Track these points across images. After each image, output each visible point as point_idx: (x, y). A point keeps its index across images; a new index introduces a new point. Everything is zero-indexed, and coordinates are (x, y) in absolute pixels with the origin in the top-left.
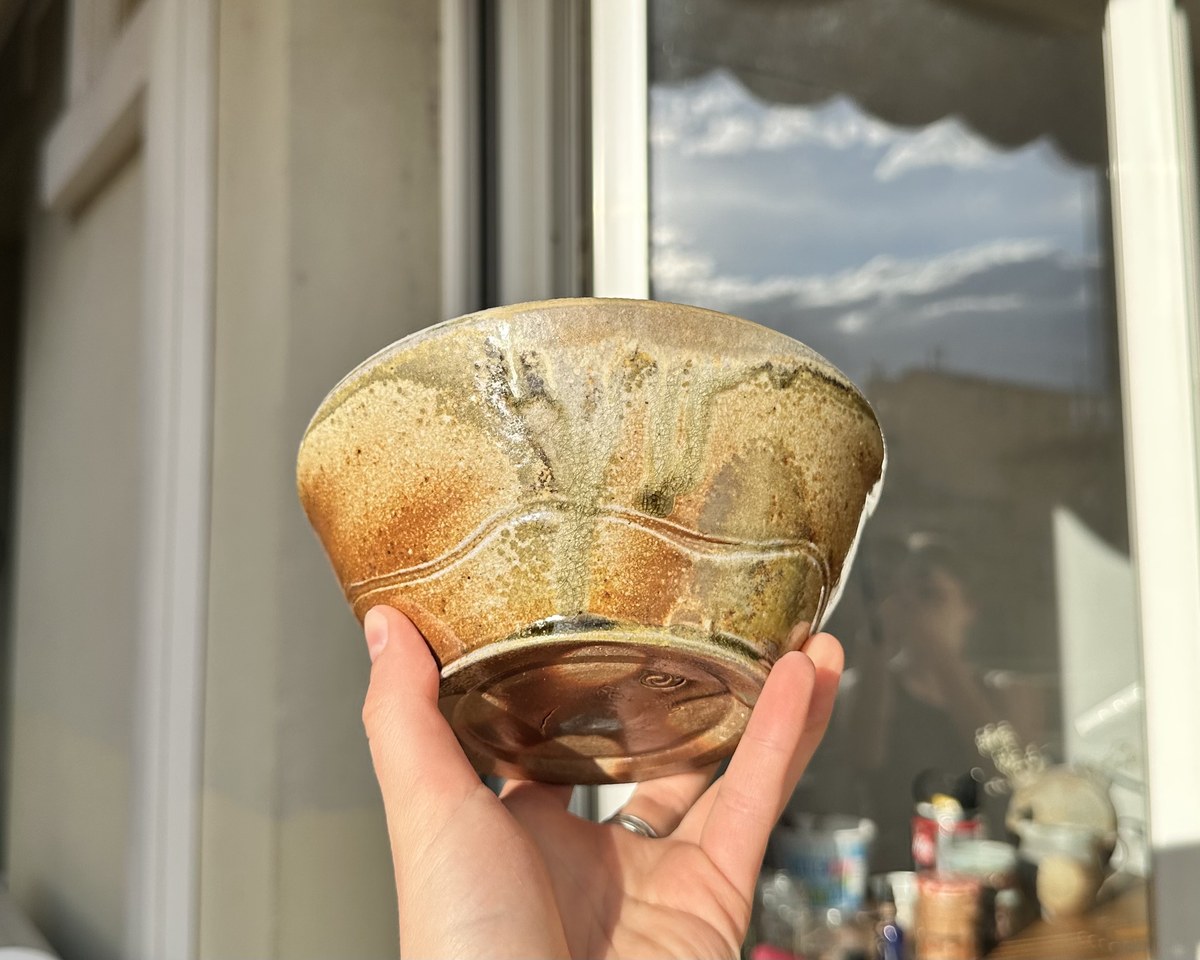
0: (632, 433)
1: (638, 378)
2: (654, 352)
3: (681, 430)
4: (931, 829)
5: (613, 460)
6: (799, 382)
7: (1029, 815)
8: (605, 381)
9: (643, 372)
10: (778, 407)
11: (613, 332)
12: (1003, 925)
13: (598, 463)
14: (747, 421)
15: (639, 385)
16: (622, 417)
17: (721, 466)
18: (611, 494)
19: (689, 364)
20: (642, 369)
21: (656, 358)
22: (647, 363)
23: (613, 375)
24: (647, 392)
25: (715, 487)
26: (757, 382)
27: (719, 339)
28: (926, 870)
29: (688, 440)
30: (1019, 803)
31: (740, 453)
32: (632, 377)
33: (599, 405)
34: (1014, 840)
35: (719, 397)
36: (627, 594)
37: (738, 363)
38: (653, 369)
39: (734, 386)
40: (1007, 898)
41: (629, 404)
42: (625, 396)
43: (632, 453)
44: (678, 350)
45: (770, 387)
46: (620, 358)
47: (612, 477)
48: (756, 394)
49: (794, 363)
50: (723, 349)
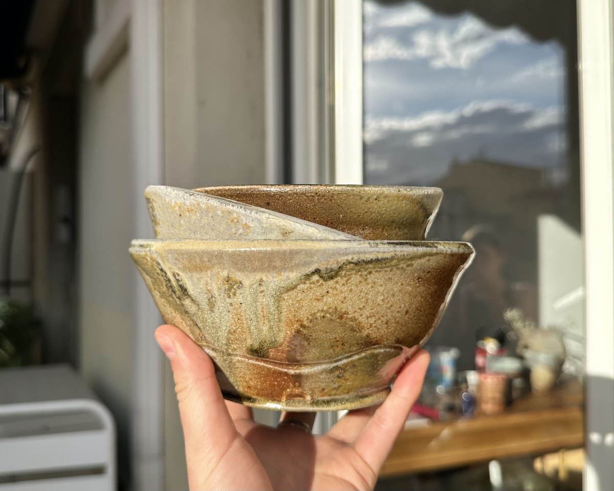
0: (237, 319)
1: (233, 290)
2: (238, 276)
3: (264, 317)
4: (484, 352)
5: (229, 332)
6: (344, 272)
7: (526, 347)
8: (216, 293)
9: (235, 287)
10: (330, 290)
11: (213, 266)
12: (515, 394)
13: (223, 334)
14: (306, 305)
15: (235, 294)
16: (229, 312)
17: (293, 332)
18: (234, 348)
19: (261, 280)
20: (234, 285)
21: (241, 280)
22: (236, 282)
23: (219, 289)
24: (239, 298)
25: (292, 342)
26: (311, 281)
27: (278, 263)
28: (481, 370)
29: (269, 321)
30: (522, 342)
31: (305, 323)
32: (229, 289)
33: (215, 304)
34: (521, 358)
35: (285, 296)
36: (258, 387)
37: (294, 274)
38: (241, 285)
39: (294, 288)
40: (518, 382)
41: (231, 304)
42: (228, 300)
43: (239, 330)
44: (253, 274)
45: (321, 281)
46: (220, 280)
47: (232, 340)
48: (311, 288)
49: (338, 263)
50: (282, 269)
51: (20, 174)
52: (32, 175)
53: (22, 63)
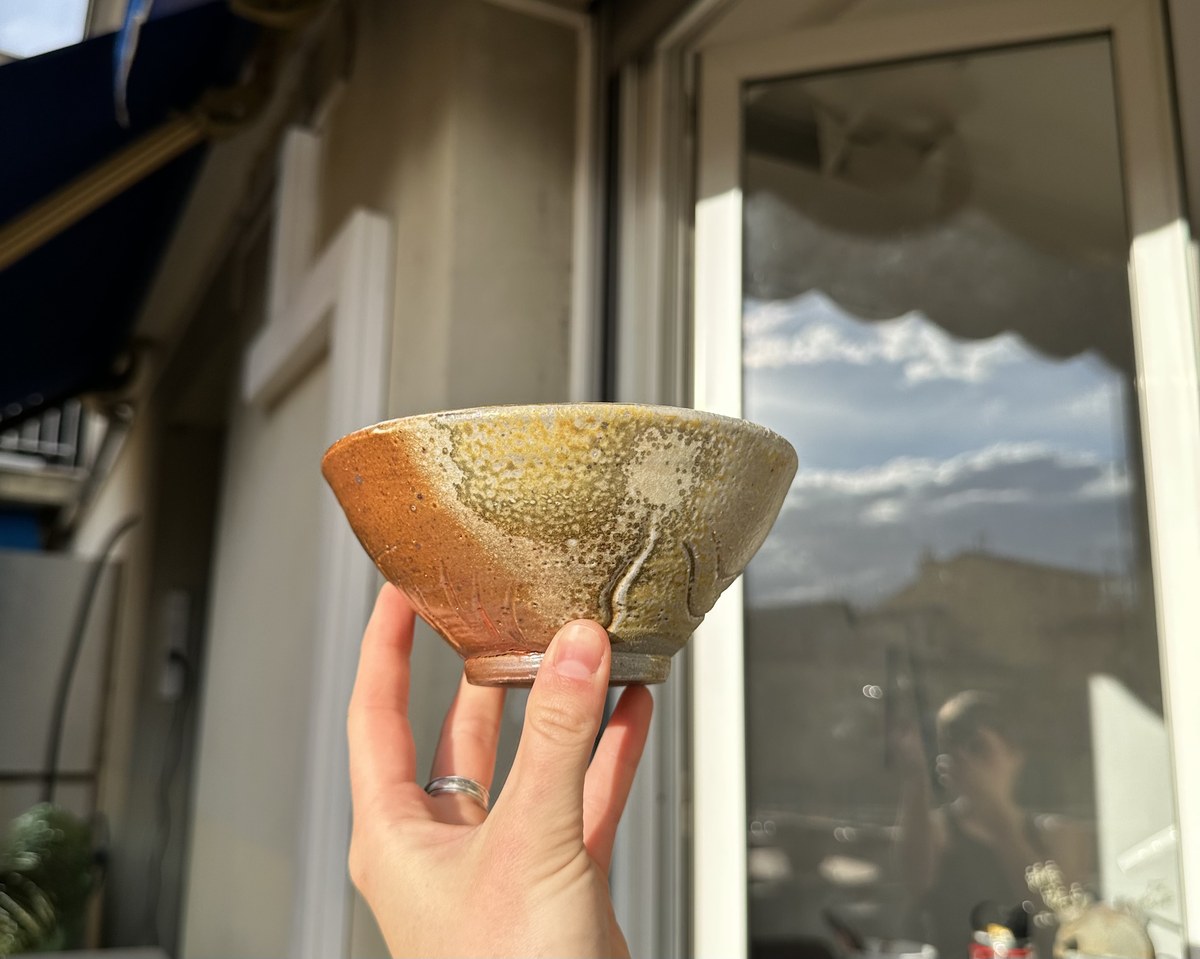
7: (1073, 946)
30: (1064, 936)
51: (98, 565)
52: (119, 567)
53: (122, 365)
